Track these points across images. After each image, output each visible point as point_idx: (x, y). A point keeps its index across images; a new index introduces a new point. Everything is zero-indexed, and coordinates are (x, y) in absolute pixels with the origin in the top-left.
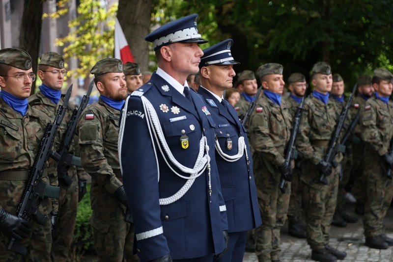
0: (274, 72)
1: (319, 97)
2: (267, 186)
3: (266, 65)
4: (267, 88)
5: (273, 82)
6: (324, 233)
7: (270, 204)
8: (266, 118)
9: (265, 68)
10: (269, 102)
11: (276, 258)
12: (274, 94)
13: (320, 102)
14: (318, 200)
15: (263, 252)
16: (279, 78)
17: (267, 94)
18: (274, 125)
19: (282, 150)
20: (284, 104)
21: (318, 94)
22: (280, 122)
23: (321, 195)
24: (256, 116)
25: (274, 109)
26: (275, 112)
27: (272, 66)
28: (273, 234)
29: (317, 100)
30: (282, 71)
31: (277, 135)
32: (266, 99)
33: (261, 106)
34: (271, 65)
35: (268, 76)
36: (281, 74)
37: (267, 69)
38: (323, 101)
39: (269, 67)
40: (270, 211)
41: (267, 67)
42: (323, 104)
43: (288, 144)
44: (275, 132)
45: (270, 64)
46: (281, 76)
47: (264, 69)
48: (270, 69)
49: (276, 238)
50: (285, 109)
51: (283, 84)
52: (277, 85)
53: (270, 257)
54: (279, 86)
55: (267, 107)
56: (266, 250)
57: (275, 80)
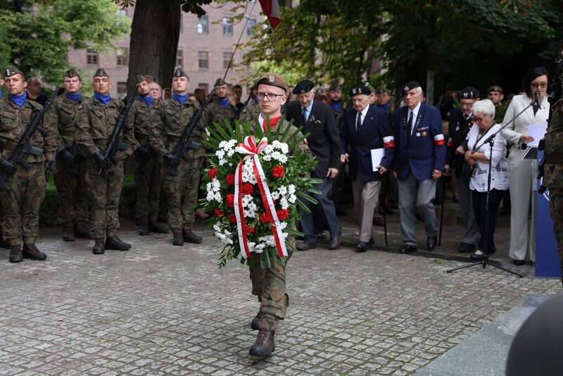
1: (175, 98)
2: (92, 172)
6: (184, 220)
7: (95, 187)
8: (85, 115)
10: (94, 101)
11: (111, 234)
13: (176, 102)
14: (172, 190)
18: (93, 120)
19: (105, 142)
21: (175, 95)
22: (101, 117)
23: (175, 186)
28: (107, 214)
29: (173, 100)
31: (97, 129)
33: (82, 105)
38: (179, 101)
40: (95, 194)
42: (178, 103)
43: (111, 137)
44: (94, 125)
49: (111, 217)
50: (110, 107)
53: (102, 232)
55: (87, 105)
56: (98, 226)
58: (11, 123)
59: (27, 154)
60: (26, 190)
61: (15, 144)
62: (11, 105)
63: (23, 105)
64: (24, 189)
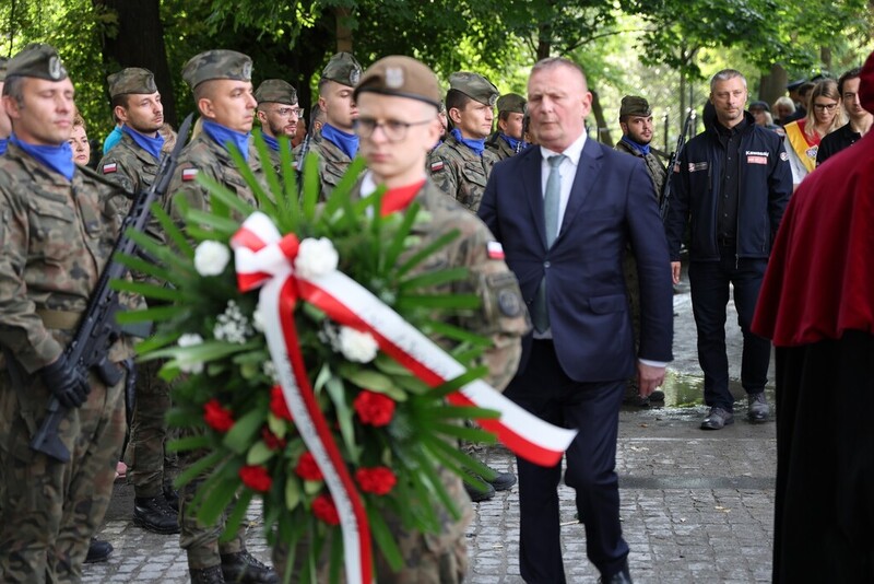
0: (229, 74)
1: (336, 142)
3: (208, 54)
4: (213, 116)
5: (228, 100)
9: (204, 62)
10: (217, 154)
12: (231, 134)
13: (339, 152)
15: (196, 536)
16: (242, 90)
17: (213, 131)
20: (257, 159)
21: (334, 132)
24: (181, 191)
25: (229, 171)
26: (233, 181)
27: (224, 57)
29: (330, 147)
30: (250, 73)
32: (210, 146)
33: (195, 165)
34: (222, 55)
35: (213, 83)
36: (247, 81)
37: (210, 65)
38: (347, 152)
39: (215, 62)
41: (210, 60)
45: (218, 52)
46: (248, 85)
47: (201, 65)
48: (218, 66)
50: (259, 171)
51: (252, 107)
52: (237, 109)
53: (217, 550)
54: (244, 112)
55: (212, 167)
56: (207, 531)
57: (232, 95)
58: (65, 236)
59: (113, 339)
60: (88, 453)
61: (79, 305)
62: (46, 176)
63: (75, 175)
64: (83, 450)
